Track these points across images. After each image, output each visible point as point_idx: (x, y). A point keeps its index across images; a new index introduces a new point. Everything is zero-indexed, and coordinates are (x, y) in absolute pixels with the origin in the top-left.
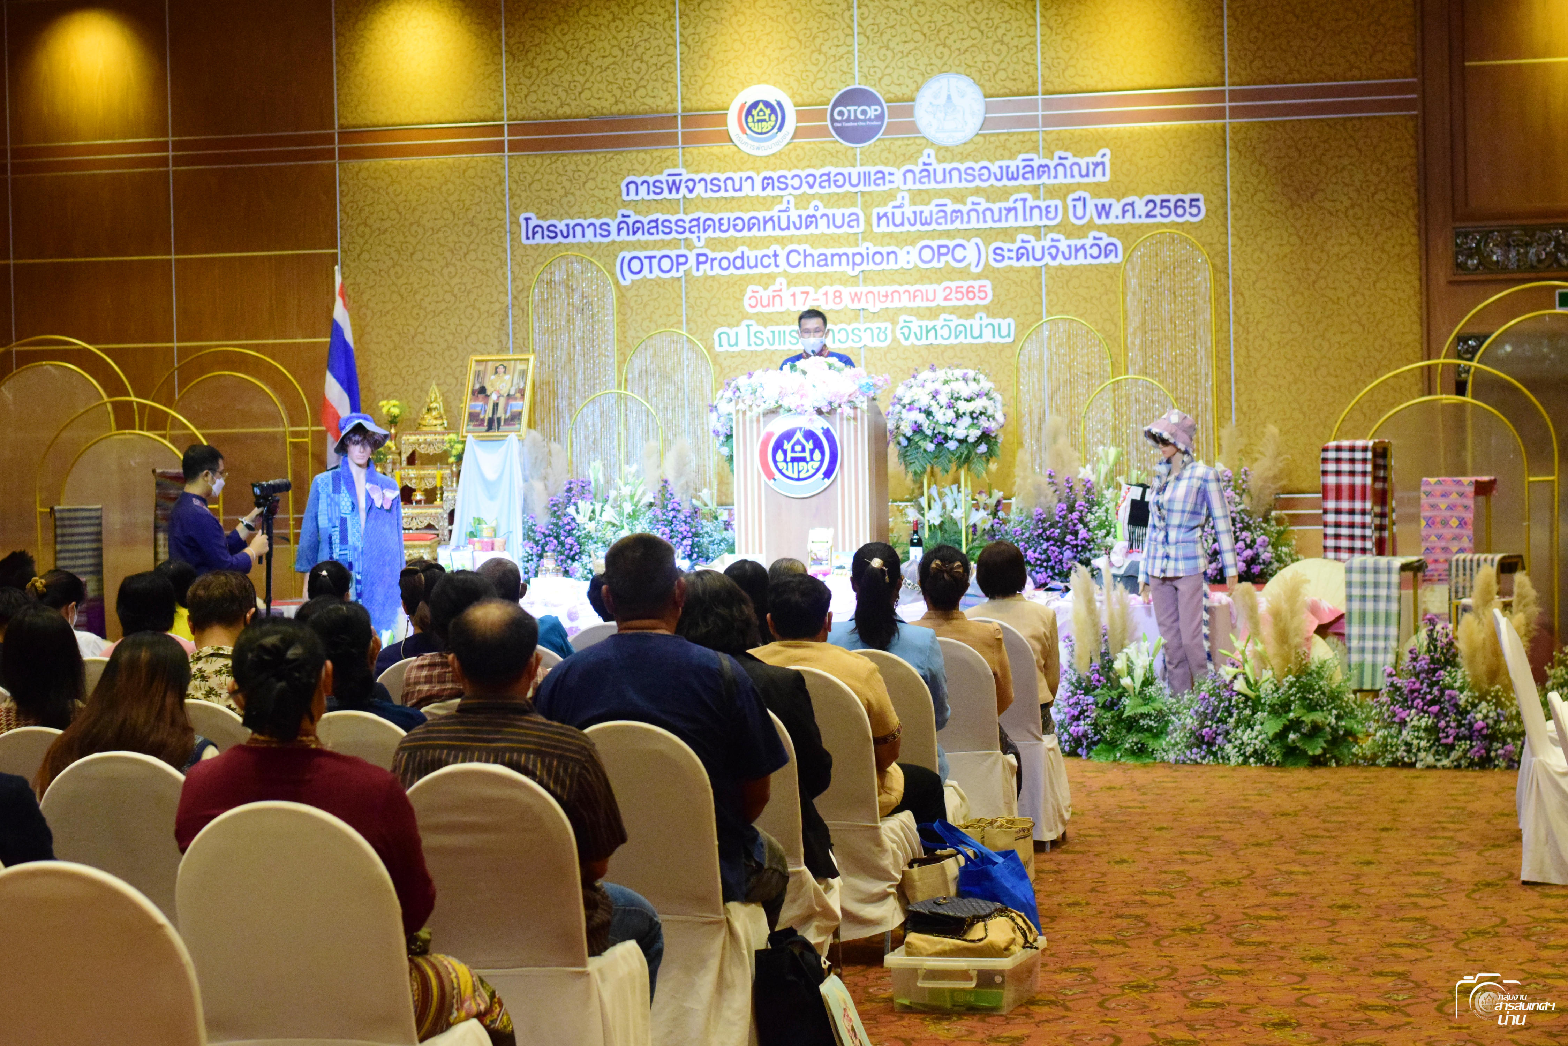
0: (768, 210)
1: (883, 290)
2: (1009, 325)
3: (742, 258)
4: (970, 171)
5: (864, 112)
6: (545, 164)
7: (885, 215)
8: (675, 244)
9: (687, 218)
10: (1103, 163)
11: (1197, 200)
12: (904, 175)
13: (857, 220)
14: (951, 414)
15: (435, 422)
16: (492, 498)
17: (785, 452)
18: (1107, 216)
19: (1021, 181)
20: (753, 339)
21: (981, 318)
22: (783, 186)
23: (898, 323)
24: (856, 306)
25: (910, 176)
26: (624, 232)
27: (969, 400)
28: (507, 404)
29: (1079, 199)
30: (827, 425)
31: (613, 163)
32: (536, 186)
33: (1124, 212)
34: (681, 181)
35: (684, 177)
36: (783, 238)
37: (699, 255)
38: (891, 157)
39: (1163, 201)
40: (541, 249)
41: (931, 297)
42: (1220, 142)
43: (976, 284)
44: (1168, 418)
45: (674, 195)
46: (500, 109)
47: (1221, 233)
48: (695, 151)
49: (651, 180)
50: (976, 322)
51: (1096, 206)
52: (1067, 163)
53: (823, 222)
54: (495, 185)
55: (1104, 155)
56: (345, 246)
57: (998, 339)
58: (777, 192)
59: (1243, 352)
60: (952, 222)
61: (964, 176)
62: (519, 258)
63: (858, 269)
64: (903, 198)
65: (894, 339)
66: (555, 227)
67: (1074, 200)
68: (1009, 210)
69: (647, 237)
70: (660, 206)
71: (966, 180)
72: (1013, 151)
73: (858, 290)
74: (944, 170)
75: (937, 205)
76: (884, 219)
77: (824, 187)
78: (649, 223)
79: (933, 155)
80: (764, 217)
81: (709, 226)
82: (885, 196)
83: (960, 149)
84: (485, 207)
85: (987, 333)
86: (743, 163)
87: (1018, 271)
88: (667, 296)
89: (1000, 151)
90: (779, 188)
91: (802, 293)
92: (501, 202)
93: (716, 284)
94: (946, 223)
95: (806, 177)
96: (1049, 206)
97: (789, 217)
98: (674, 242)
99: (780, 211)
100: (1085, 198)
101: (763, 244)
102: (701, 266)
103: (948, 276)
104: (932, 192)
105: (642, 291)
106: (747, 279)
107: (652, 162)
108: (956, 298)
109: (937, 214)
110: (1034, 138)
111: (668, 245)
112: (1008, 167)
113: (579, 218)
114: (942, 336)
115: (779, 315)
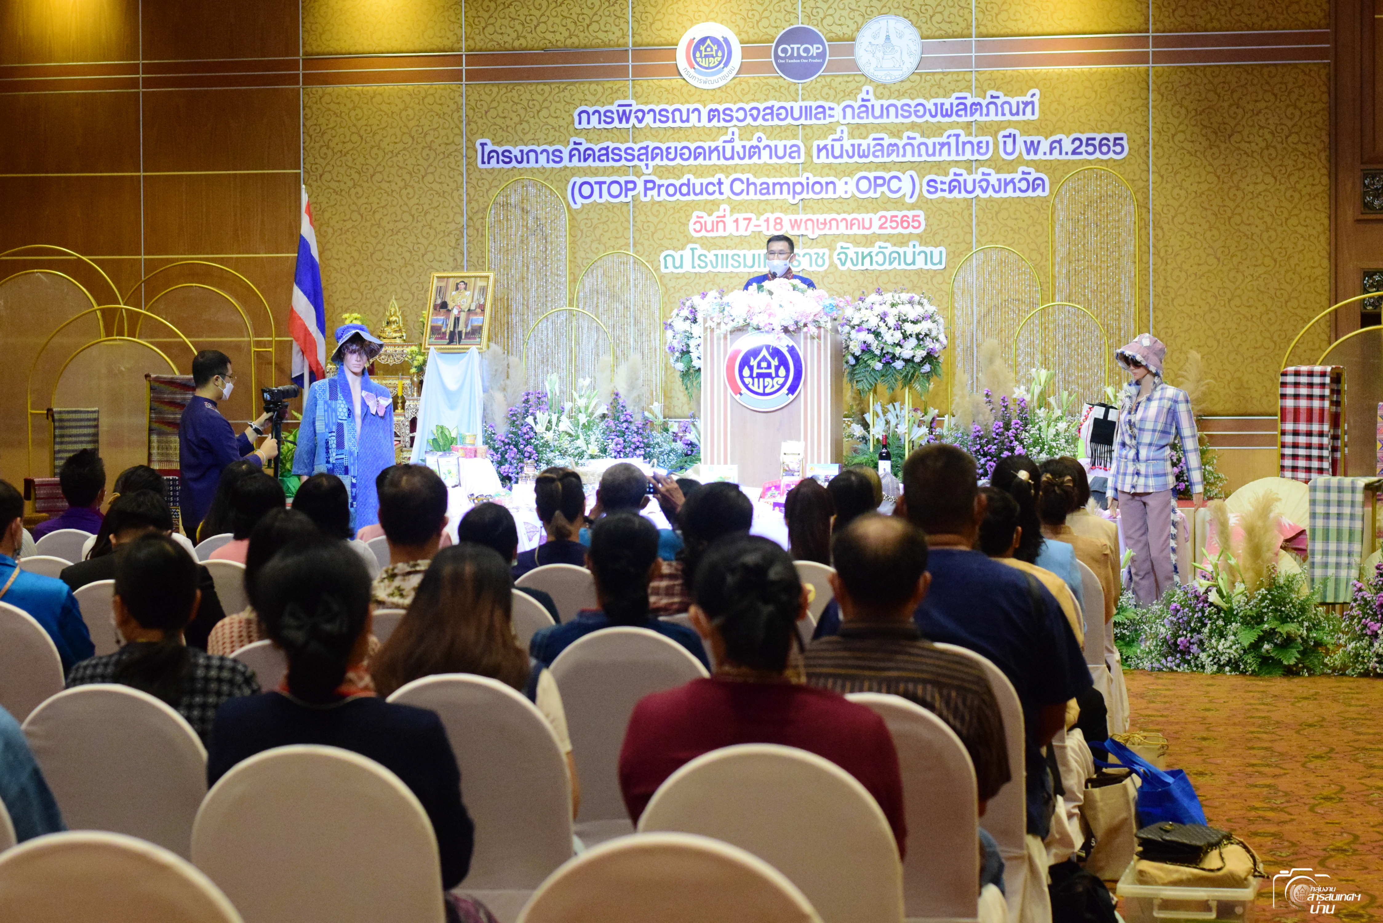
0: (713, 140)
1: (821, 217)
2: (941, 252)
3: (688, 185)
4: (906, 108)
6: (501, 93)
7: (825, 147)
8: (626, 170)
9: (636, 147)
10: (1032, 103)
11: (1121, 139)
12: (844, 110)
13: (798, 151)
14: (898, 336)
15: (394, 335)
17: (751, 369)
18: (1036, 153)
19: (954, 118)
20: (697, 262)
21: (914, 246)
22: (728, 118)
23: (835, 250)
25: (849, 111)
26: (575, 159)
27: (914, 322)
28: (467, 319)
29: (1009, 136)
30: (791, 343)
31: (567, 93)
32: (493, 113)
33: (1052, 149)
34: (631, 111)
35: (634, 108)
36: (727, 167)
37: (646, 182)
38: (832, 92)
39: (1088, 139)
40: (495, 174)
41: (867, 225)
42: (1144, 85)
43: (910, 214)
44: (1140, 342)
45: (624, 125)
46: (459, 40)
47: (1143, 171)
48: (645, 84)
49: (602, 110)
50: (909, 250)
51: (1025, 142)
52: (999, 102)
53: (765, 153)
54: (453, 112)
55: (1033, 95)
56: (308, 166)
57: (930, 266)
58: (723, 123)
59: (1162, 283)
60: (889, 155)
61: (900, 112)
62: (474, 182)
63: (798, 197)
64: (842, 131)
65: (832, 264)
66: (510, 152)
67: (1004, 137)
68: (943, 145)
69: (598, 163)
70: (610, 135)
71: (903, 116)
72: (947, 89)
73: (798, 217)
74: (882, 106)
75: (874, 139)
76: (824, 151)
77: (767, 120)
78: (599, 151)
79: (871, 92)
80: (710, 147)
81: (657, 154)
82: (825, 129)
83: (897, 87)
84: (443, 132)
85: (920, 260)
86: (691, 96)
87: (951, 203)
88: (616, 219)
89: (935, 89)
90: (724, 120)
91: (745, 219)
92: (458, 127)
93: (662, 210)
94: (883, 156)
95: (751, 110)
96: (981, 142)
97: (733, 147)
98: (623, 168)
99: (725, 142)
100: (1014, 136)
101: (708, 172)
102: (649, 193)
103: (884, 206)
104: (869, 127)
105: (592, 215)
106: (692, 205)
107: (603, 93)
108: (891, 227)
109: (874, 147)
110: (967, 78)
111: (617, 171)
112: (942, 104)
113: (533, 144)
114: (877, 262)
115: (723, 240)
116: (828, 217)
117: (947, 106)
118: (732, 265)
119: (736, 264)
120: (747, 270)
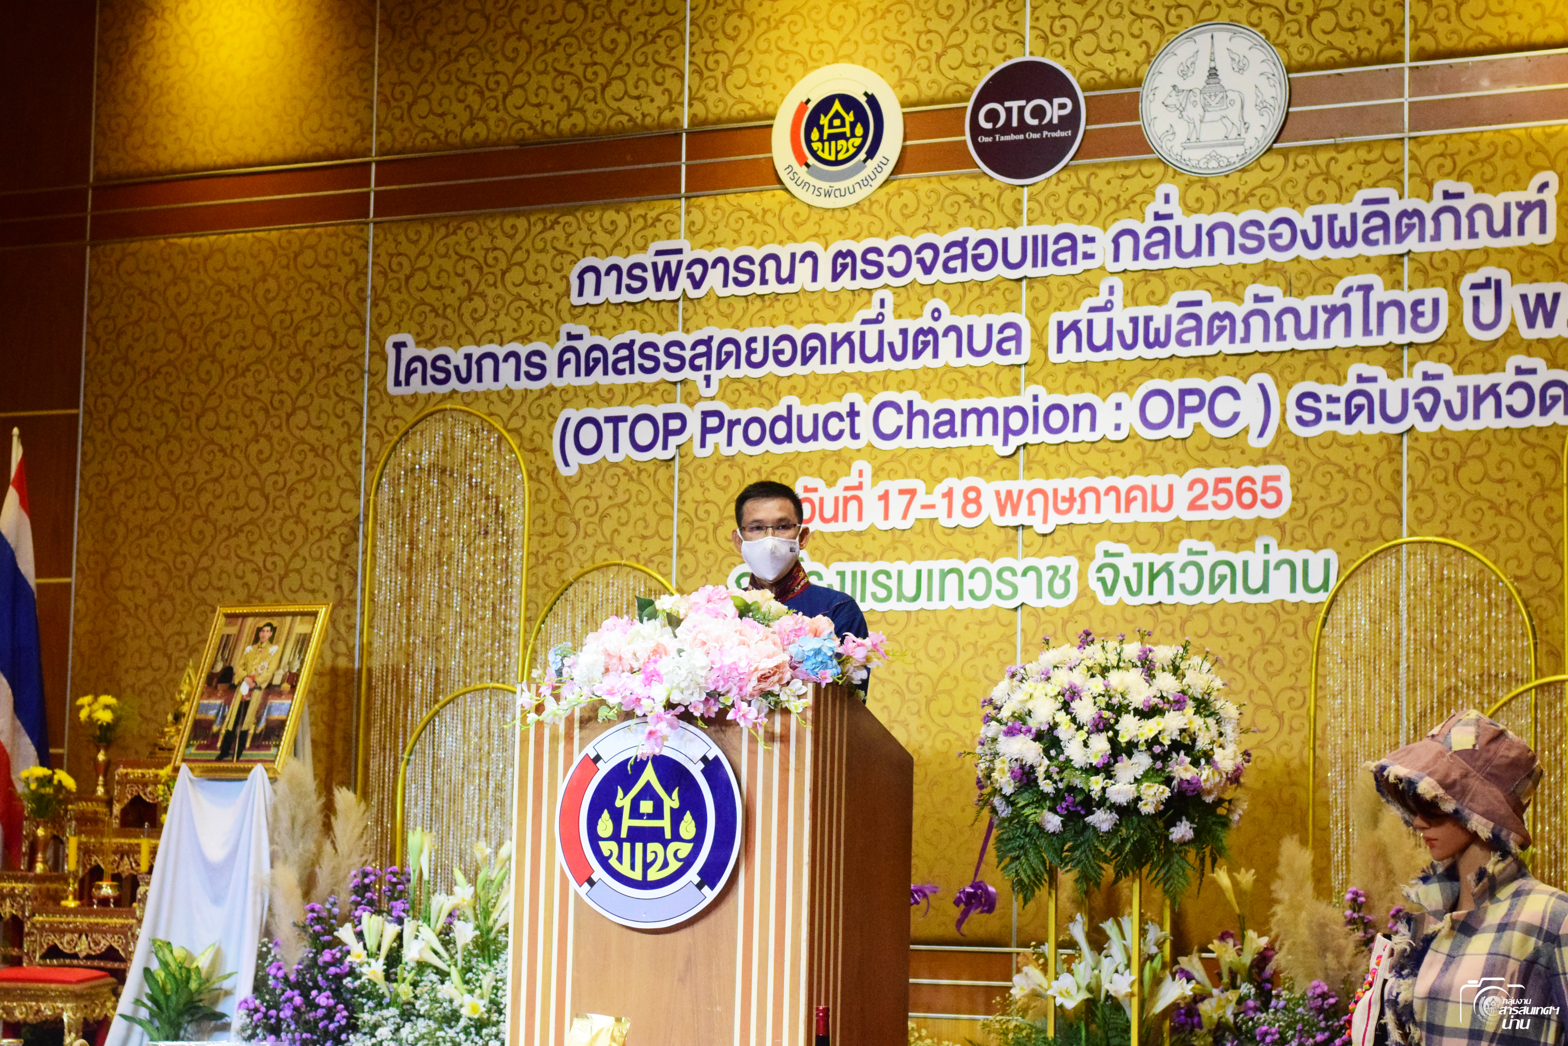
0: (842, 320)
1: (1063, 486)
2: (1327, 563)
3: (788, 420)
4: (1252, 230)
5: (1038, 112)
6: (437, 237)
7: (1074, 326)
8: (666, 391)
9: (688, 341)
10: (1542, 205)
12: (1116, 241)
13: (1017, 338)
14: (1101, 746)
16: (217, 900)
17: (617, 816)
18: (1549, 323)
19: (1360, 248)
21: (1267, 548)
22: (872, 270)
23: (1092, 558)
24: (1009, 520)
25: (1126, 242)
26: (570, 369)
27: (1147, 713)
28: (263, 705)
29: (1487, 285)
30: (714, 752)
31: (558, 230)
32: (419, 280)
34: (680, 263)
35: (686, 258)
36: (869, 376)
37: (706, 414)
38: (1091, 203)
40: (419, 405)
41: (1162, 501)
43: (1258, 473)
45: (666, 294)
46: (366, 133)
48: (708, 203)
49: (625, 265)
50: (1256, 559)
51: (1524, 298)
53: (948, 344)
54: (348, 280)
55: (1544, 187)
56: (91, 401)
57: (1301, 595)
60: (1212, 340)
61: (1238, 239)
62: (381, 423)
63: (1015, 441)
64: (1111, 289)
65: (1084, 592)
66: (447, 359)
67: (1475, 287)
68: (1332, 312)
69: (613, 378)
70: (638, 317)
71: (1244, 249)
72: (1345, 183)
73: (1014, 486)
74: (1199, 227)
75: (1181, 304)
76: (1072, 336)
77: (954, 271)
78: (616, 351)
79: (1175, 197)
80: (834, 335)
81: (729, 355)
82: (1076, 285)
83: (1233, 183)
84: (327, 324)
85: (1280, 580)
86: (799, 225)
87: (1350, 445)
88: (644, 498)
89: (1318, 183)
90: (865, 274)
91: (902, 492)
92: (357, 313)
93: (736, 475)
94: (1199, 342)
95: (919, 250)
96: (1421, 302)
97: (881, 334)
98: (661, 388)
99: (865, 322)
100: (1498, 283)
101: (830, 390)
102: (710, 438)
103: (1200, 455)
104: (1171, 276)
105: (599, 488)
106: (796, 464)
107: (629, 227)
108: (1215, 504)
109: (1180, 322)
110: (1391, 155)
111: (650, 394)
112: (1333, 218)
113: (491, 341)
114: (1183, 587)
115: (856, 539)
116: (1079, 484)
118: (874, 595)
119: (882, 593)
120: (905, 606)
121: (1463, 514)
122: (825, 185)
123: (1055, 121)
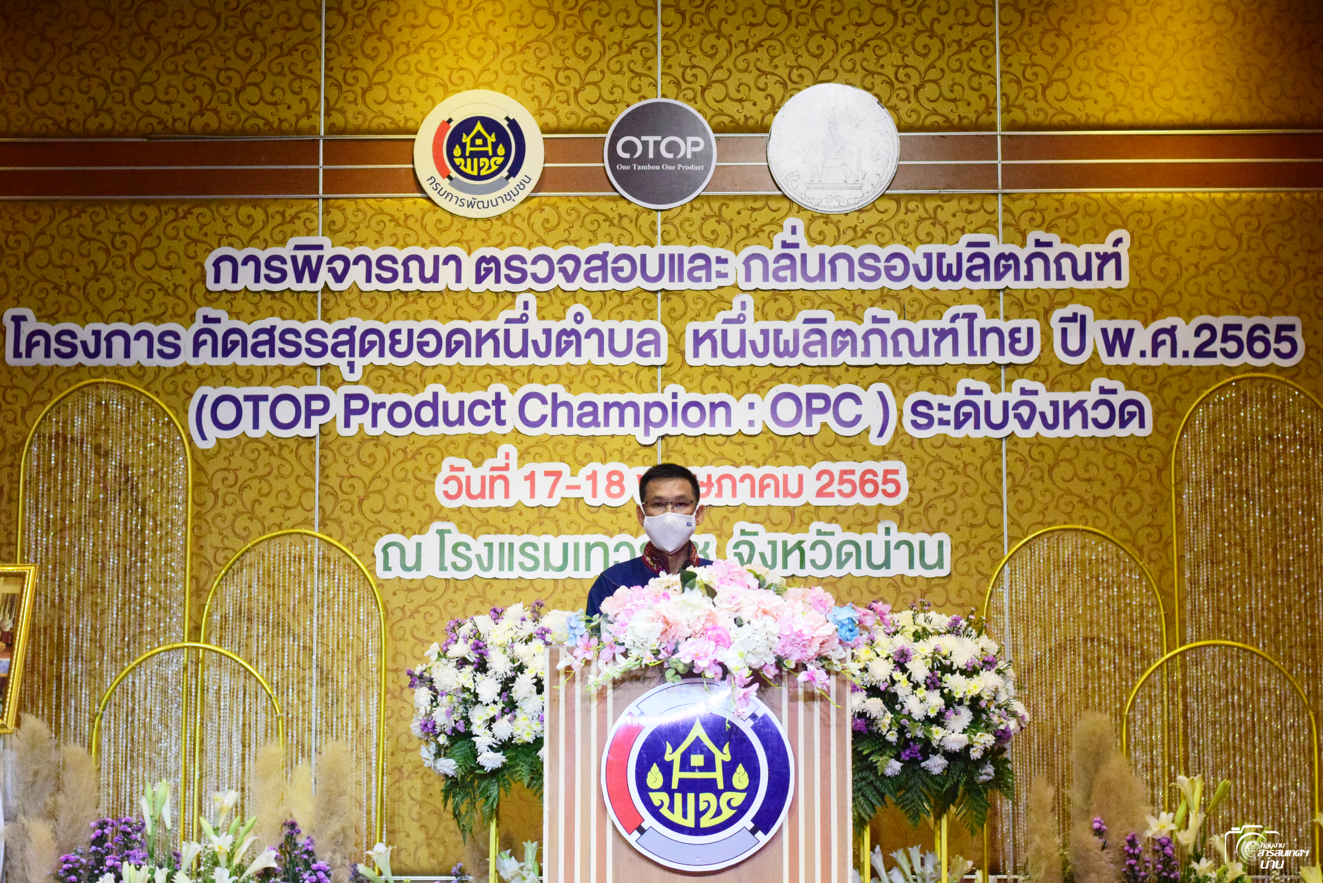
0: (486, 318)
2: (941, 544)
3: (434, 406)
4: (870, 261)
6: (59, 218)
7: (709, 334)
8: (305, 375)
9: (330, 329)
10: (1117, 256)
11: (1292, 328)
12: (747, 262)
13: (656, 342)
14: (935, 701)
17: (667, 769)
18: (1125, 353)
19: (964, 282)
20: (450, 557)
21: (888, 531)
22: (516, 275)
23: (730, 536)
25: (756, 265)
26: (206, 351)
29: (1073, 319)
30: (763, 709)
31: (191, 221)
32: (39, 257)
33: (1156, 346)
34: (320, 258)
35: (328, 253)
36: (513, 370)
37: (349, 398)
38: (723, 230)
39: (1227, 327)
40: (42, 376)
41: (793, 489)
43: (880, 467)
45: (306, 285)
48: (350, 206)
49: (263, 256)
50: (878, 539)
51: (1104, 331)
53: (590, 345)
55: (1118, 242)
57: (918, 571)
58: (505, 285)
60: (836, 353)
61: (858, 269)
63: (656, 433)
64: (744, 304)
66: (73, 335)
67: (1063, 320)
68: (942, 334)
69: (251, 360)
70: (277, 305)
71: (863, 277)
72: (950, 228)
74: (822, 257)
75: (807, 321)
76: (707, 343)
77: (595, 280)
78: (256, 335)
79: (801, 230)
80: (479, 332)
81: (373, 344)
82: (710, 300)
83: (852, 221)
85: (900, 558)
86: (442, 231)
87: (959, 447)
88: (285, 471)
89: (926, 226)
90: (508, 278)
91: (547, 474)
93: (381, 453)
94: (824, 354)
95: (561, 260)
96: (1018, 330)
97: (525, 332)
98: (303, 371)
99: (508, 321)
100: (1083, 318)
101: (475, 381)
102: (354, 419)
103: (825, 451)
104: (797, 297)
105: (237, 461)
106: (442, 445)
107: (265, 223)
108: (840, 492)
109: (807, 336)
110: (989, 207)
111: (291, 376)
112: (941, 256)
113: (120, 320)
114: (813, 562)
115: (503, 515)
116: (716, 472)
117: (950, 259)
118: (522, 565)
119: (529, 563)
120: (552, 575)
121: (1057, 507)
122: (468, 197)
123: (689, 156)
